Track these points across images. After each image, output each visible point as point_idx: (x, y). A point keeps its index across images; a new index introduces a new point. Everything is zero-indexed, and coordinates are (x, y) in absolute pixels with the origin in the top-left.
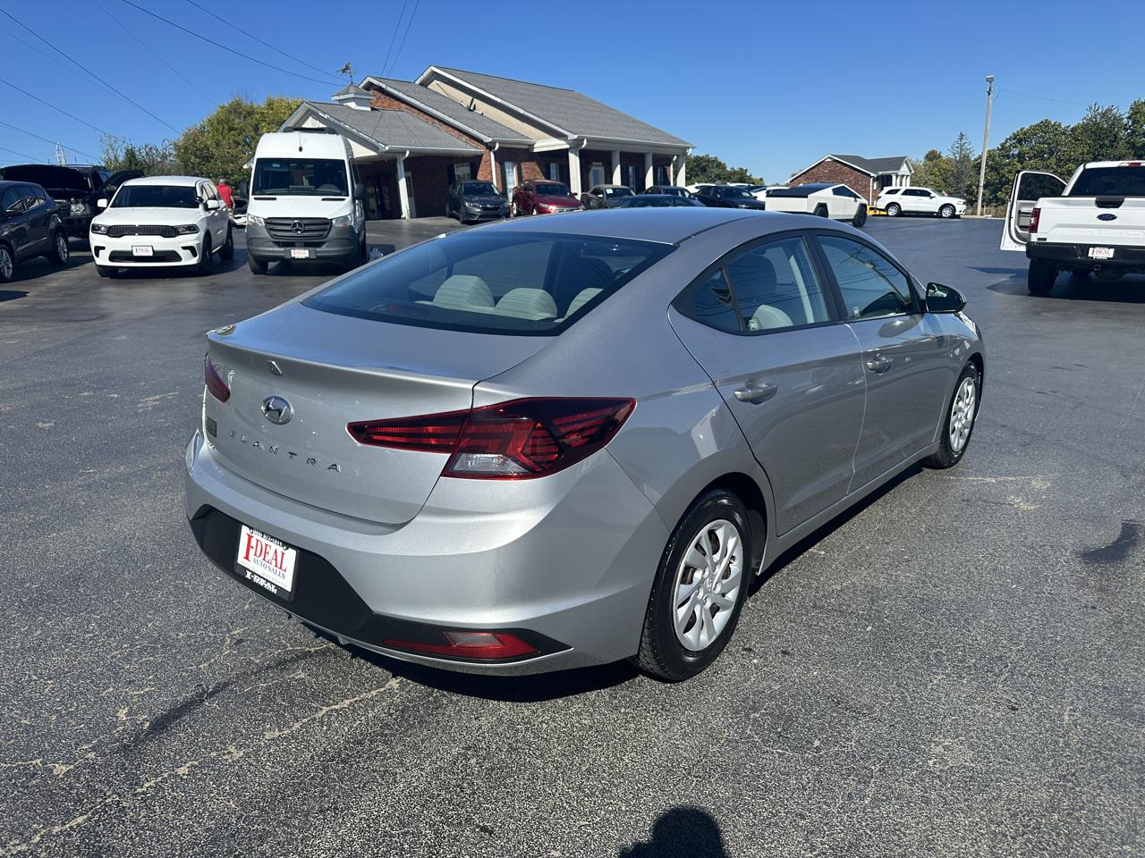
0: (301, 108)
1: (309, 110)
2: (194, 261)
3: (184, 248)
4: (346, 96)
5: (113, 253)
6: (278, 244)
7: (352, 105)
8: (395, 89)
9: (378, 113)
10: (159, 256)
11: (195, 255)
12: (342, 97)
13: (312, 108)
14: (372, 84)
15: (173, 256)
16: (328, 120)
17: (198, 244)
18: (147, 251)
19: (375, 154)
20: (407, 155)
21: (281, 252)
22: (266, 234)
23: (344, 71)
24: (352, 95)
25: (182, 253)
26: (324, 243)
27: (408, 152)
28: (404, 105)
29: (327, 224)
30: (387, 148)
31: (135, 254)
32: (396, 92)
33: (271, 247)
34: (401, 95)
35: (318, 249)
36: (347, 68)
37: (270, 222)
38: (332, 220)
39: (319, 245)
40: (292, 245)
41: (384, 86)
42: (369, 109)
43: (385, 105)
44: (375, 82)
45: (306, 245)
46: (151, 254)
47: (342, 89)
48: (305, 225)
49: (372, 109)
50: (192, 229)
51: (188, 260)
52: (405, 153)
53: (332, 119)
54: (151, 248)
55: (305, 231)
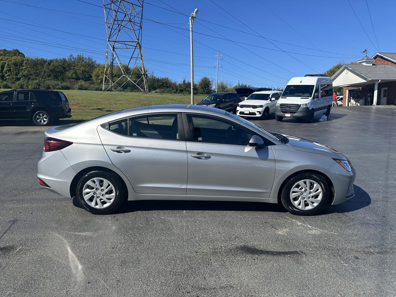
0: (343, 66)
1: (346, 67)
2: (260, 116)
3: (257, 112)
4: (362, 61)
5: (240, 112)
6: (282, 112)
7: (364, 64)
8: (387, 56)
9: (375, 66)
10: (250, 114)
11: (260, 114)
12: (361, 61)
13: (346, 66)
14: (378, 55)
15: (254, 114)
16: (351, 70)
17: (262, 111)
18: (248, 112)
19: (365, 81)
20: (379, 82)
21: (282, 114)
22: (279, 109)
23: (364, 52)
24: (365, 60)
25: (257, 113)
26: (297, 112)
27: (380, 80)
28: (390, 62)
29: (299, 106)
30: (370, 79)
31: (245, 113)
32: (387, 58)
33: (280, 113)
34: (389, 58)
35: (294, 114)
36: (366, 51)
37: (281, 105)
38: (301, 105)
39: (295, 113)
40: (286, 112)
41: (382, 56)
42: (372, 65)
43: (382, 63)
44: (379, 54)
45: (291, 113)
46: (248, 113)
47: (362, 58)
48: (291, 106)
49: (373, 65)
50: (261, 106)
51: (258, 115)
52: (379, 81)
53: (352, 70)
54: (249, 111)
55: (291, 108)
